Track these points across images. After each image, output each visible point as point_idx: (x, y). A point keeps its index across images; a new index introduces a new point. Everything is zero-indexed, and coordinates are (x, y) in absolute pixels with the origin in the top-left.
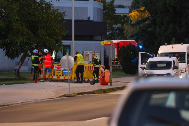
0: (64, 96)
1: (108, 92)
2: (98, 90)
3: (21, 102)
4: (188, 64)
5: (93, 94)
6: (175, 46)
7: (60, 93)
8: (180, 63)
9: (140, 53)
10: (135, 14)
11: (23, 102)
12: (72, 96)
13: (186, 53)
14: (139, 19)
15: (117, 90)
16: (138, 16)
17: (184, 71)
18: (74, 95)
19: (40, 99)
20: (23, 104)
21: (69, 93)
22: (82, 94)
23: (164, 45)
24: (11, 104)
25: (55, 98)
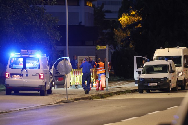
0: (62, 102)
1: (105, 97)
2: (95, 95)
3: (19, 109)
4: (184, 67)
5: (91, 99)
6: (170, 49)
7: (58, 99)
8: (176, 66)
9: (135, 57)
10: (125, 19)
11: (21, 108)
12: (70, 102)
13: (182, 56)
14: (129, 23)
15: (114, 95)
16: (127, 20)
17: (181, 75)
18: (72, 100)
19: (38, 105)
20: (21, 110)
21: (66, 99)
22: (80, 100)
23: (160, 48)
24: (9, 111)
25: (53, 104)
